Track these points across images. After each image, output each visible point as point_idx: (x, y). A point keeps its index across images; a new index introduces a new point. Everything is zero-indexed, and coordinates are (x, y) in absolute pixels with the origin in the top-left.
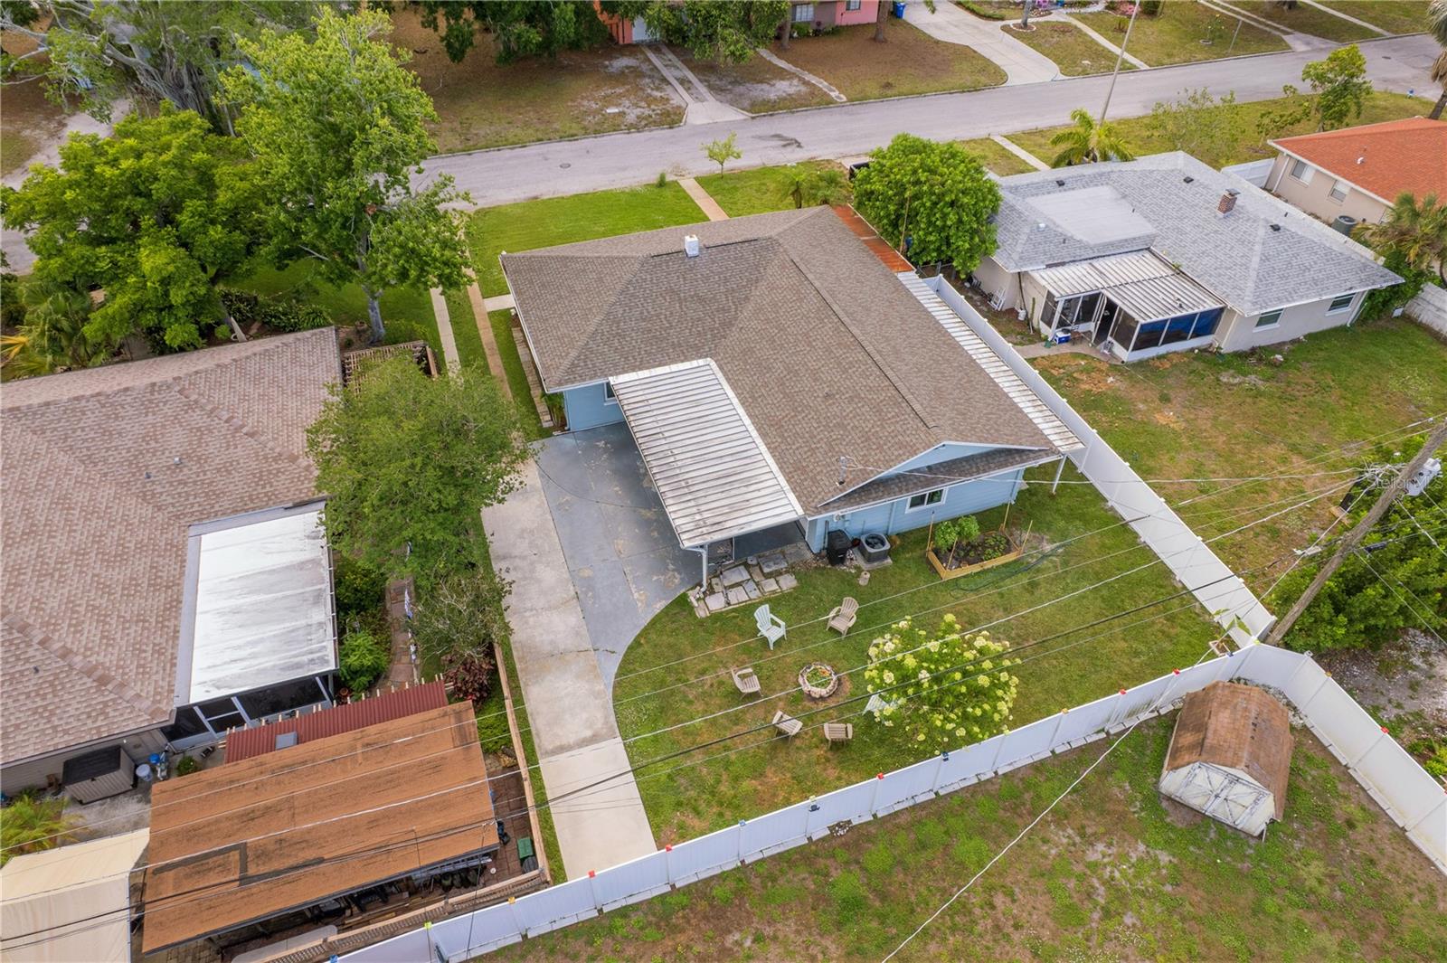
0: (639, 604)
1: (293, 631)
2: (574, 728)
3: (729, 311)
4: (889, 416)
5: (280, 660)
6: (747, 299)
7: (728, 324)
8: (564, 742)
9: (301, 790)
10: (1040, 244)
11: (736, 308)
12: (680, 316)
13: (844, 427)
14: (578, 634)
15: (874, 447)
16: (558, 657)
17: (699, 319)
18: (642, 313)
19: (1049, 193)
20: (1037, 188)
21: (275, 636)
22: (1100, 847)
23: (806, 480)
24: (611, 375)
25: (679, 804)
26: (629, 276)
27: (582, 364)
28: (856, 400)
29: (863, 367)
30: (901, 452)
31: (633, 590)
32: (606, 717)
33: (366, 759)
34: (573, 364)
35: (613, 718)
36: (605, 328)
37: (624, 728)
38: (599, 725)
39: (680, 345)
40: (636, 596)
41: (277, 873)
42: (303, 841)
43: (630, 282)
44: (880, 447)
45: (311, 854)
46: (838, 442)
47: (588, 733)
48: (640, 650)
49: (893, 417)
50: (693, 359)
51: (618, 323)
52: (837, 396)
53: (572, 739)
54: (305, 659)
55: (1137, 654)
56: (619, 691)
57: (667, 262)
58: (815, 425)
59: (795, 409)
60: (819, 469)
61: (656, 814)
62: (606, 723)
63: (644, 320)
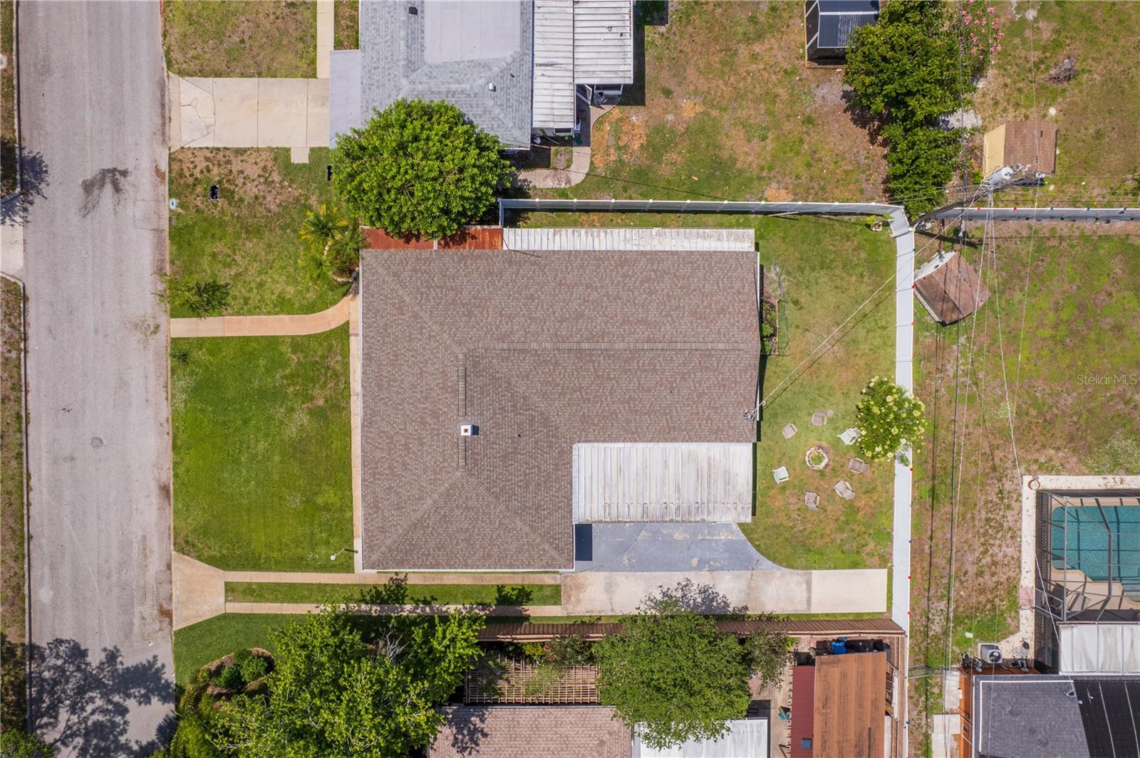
0: (730, 537)
1: (734, 741)
2: (799, 593)
3: (534, 417)
4: (715, 365)
5: (752, 746)
6: (525, 398)
7: (546, 422)
8: (805, 599)
9: (835, 737)
10: (508, 100)
11: (532, 410)
12: (531, 457)
13: (704, 393)
14: (738, 577)
15: (733, 385)
16: (750, 590)
17: (536, 443)
18: (520, 487)
19: (423, 32)
20: (413, 39)
21: (735, 750)
22: (948, 367)
23: (728, 432)
24: (571, 522)
25: (858, 552)
26: (482, 489)
27: (557, 542)
28: (687, 376)
29: (661, 359)
30: (749, 374)
31: (718, 538)
32: (798, 574)
33: (830, 708)
34: (556, 548)
35: (800, 572)
36: (529, 518)
37: (808, 567)
38: (801, 579)
39: (557, 465)
40: (723, 538)
41: (870, 747)
42: (859, 736)
43: (488, 489)
44: (736, 383)
45: (866, 734)
46: (713, 402)
47: (804, 586)
48: (762, 546)
49: (718, 363)
50: (571, 458)
51: (526, 507)
52: (674, 385)
53: (805, 595)
54: (756, 734)
55: (862, 275)
56: (784, 564)
57: (473, 453)
58: (689, 408)
59: (666, 414)
60: (726, 422)
61: (858, 564)
62: (801, 576)
63: (527, 487)
